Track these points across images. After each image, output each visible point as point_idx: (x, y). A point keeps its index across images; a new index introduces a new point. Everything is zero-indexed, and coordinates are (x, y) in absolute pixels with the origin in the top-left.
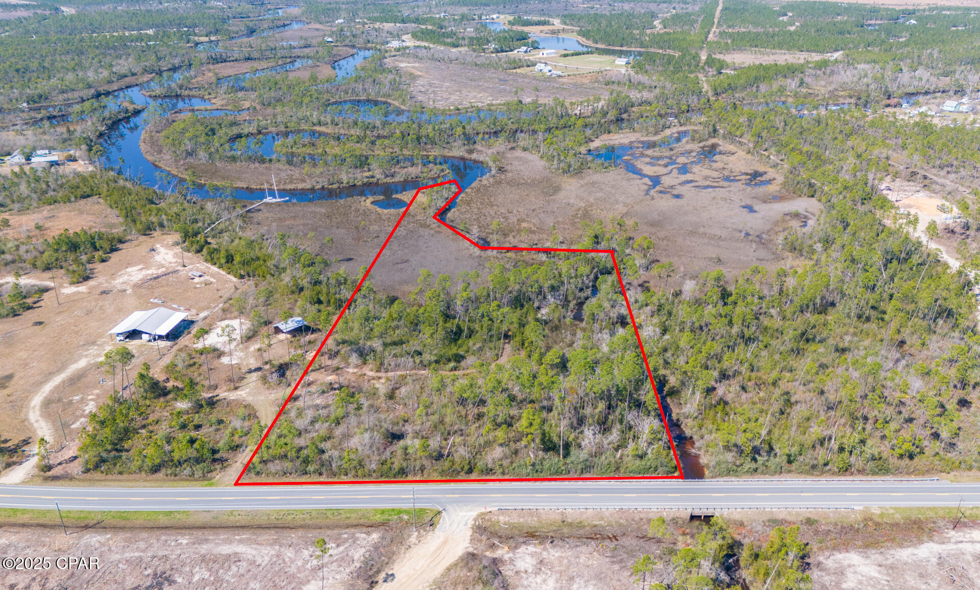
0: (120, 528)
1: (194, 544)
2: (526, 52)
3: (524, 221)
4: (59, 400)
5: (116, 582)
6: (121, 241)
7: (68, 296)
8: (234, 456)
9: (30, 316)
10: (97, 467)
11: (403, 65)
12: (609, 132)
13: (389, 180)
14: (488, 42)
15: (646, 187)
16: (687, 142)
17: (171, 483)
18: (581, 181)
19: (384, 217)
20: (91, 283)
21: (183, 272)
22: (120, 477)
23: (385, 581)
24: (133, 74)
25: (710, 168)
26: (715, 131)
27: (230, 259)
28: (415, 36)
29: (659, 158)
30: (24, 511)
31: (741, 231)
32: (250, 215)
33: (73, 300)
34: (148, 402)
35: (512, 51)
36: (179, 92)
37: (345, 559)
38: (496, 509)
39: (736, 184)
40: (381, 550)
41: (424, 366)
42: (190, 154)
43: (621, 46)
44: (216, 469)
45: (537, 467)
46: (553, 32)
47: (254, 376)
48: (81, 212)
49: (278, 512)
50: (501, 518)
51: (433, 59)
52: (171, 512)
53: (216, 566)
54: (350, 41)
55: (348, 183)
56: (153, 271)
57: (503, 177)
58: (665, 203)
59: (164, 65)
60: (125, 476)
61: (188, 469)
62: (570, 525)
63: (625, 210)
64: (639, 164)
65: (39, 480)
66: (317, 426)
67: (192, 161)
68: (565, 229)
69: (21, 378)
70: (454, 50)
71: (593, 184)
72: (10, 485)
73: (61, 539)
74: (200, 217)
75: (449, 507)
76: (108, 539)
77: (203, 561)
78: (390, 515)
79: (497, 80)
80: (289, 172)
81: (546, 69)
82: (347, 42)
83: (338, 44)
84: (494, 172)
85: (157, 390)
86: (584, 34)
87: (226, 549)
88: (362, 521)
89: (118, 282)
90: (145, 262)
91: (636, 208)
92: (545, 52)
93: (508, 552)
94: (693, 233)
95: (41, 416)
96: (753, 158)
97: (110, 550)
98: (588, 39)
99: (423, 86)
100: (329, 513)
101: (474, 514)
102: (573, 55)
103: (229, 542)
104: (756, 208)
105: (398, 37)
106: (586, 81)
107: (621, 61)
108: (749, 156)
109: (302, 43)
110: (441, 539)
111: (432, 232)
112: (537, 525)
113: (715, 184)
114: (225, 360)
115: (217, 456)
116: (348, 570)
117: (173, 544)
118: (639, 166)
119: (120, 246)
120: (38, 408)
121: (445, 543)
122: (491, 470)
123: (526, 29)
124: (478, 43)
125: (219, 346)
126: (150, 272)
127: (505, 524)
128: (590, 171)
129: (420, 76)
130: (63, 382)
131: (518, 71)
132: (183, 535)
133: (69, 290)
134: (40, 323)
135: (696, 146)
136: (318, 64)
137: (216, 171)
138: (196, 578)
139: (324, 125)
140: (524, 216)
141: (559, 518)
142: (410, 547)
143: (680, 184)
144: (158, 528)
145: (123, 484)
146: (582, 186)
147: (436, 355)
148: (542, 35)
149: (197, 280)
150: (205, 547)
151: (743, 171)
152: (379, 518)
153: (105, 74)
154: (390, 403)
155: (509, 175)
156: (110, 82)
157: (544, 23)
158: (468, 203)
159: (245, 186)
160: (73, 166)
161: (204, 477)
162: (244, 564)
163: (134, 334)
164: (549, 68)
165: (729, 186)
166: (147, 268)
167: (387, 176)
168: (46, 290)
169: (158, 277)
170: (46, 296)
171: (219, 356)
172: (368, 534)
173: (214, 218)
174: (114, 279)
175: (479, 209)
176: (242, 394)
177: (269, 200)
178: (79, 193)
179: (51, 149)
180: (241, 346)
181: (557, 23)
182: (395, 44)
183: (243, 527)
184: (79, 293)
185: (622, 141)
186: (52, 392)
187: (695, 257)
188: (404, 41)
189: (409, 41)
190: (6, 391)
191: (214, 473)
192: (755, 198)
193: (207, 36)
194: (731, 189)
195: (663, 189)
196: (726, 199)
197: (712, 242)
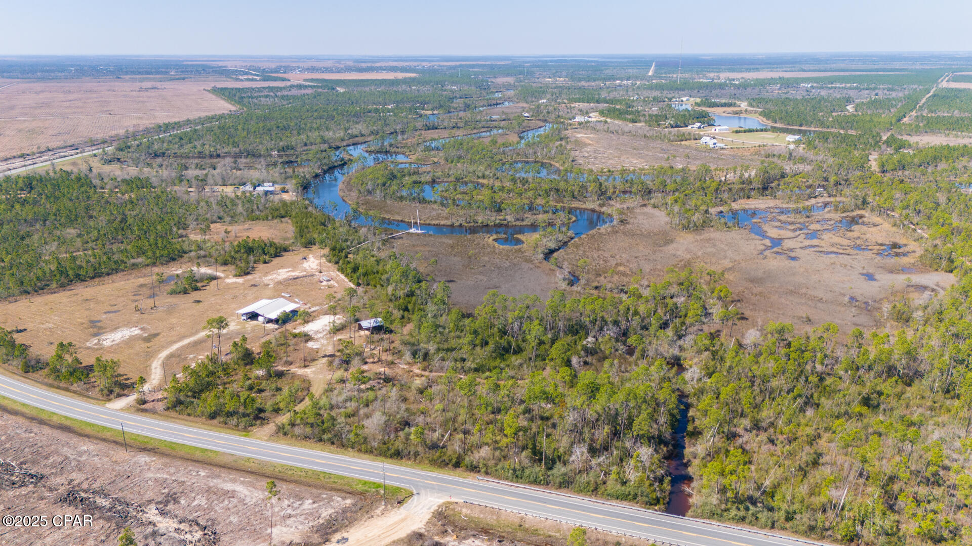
0: (166, 455)
1: (208, 477)
2: (699, 128)
3: (621, 265)
4: (179, 356)
5: (139, 493)
6: (286, 250)
7: (228, 284)
8: (275, 418)
9: (196, 295)
10: (174, 406)
11: (579, 136)
12: (749, 197)
13: (518, 223)
14: (666, 118)
15: (763, 247)
16: (829, 212)
17: (222, 430)
18: (698, 238)
19: (497, 251)
20: (249, 277)
21: (318, 276)
22: (188, 418)
23: (338, 542)
24: (362, 135)
25: (844, 237)
26: (864, 202)
27: (355, 269)
28: (602, 113)
30: (109, 429)
31: (844, 295)
32: (393, 240)
33: (229, 287)
34: (236, 366)
35: (687, 126)
36: (388, 149)
37: (314, 515)
38: (462, 501)
39: (866, 253)
40: (349, 514)
41: (466, 372)
42: (370, 192)
43: (801, 125)
44: (255, 425)
45: (518, 473)
46: (736, 113)
47: (325, 360)
48: (271, 227)
49: (282, 466)
50: (464, 510)
51: (608, 131)
52: (207, 450)
53: (214, 497)
54: (544, 116)
55: (482, 223)
56: (296, 274)
57: (622, 227)
58: (775, 263)
60: (191, 418)
61: (235, 420)
62: (526, 530)
63: (731, 265)
64: (766, 228)
65: (133, 410)
66: (348, 404)
67: (370, 198)
68: (659, 275)
69: (164, 336)
70: (632, 125)
71: (708, 240)
72: (113, 410)
73: (121, 454)
74: (351, 238)
75: (423, 492)
76: (152, 461)
77: (207, 491)
78: (370, 487)
79: (659, 149)
80: (440, 211)
81: (711, 142)
82: (541, 117)
83: (534, 118)
84: (615, 222)
85: (248, 358)
86: (766, 114)
87: (229, 486)
88: (345, 488)
89: (266, 279)
90: (294, 267)
91: (743, 264)
92: (717, 128)
93: (454, 540)
94: (792, 293)
95: (161, 365)
96: (898, 230)
97: (149, 469)
98: (768, 119)
99: (588, 152)
100: (322, 475)
101: (441, 501)
102: (745, 132)
103: (234, 481)
104: (877, 277)
105: (586, 114)
106: (746, 153)
107: (791, 138)
108: (895, 229)
109: (504, 117)
110: (402, 516)
111: (532, 266)
112: (494, 523)
113: (841, 251)
114: (310, 344)
115: (262, 415)
116: (311, 524)
117: (194, 474)
118: (765, 229)
119: (284, 254)
120: (162, 359)
121: (403, 520)
122: (476, 467)
123: (709, 110)
124: (656, 120)
125: (310, 333)
126: (293, 274)
127: (466, 516)
128: (712, 229)
129: (590, 144)
130: (189, 344)
131: (683, 143)
132: (204, 468)
133: (231, 280)
134: (199, 302)
135: (837, 216)
136: (509, 133)
137: (384, 207)
138: (195, 503)
140: (625, 261)
141: (517, 521)
142: (372, 517)
143: (801, 248)
144: (192, 460)
145: (186, 423)
146: (697, 241)
147: (477, 364)
148: (724, 115)
149: (325, 283)
150: (215, 481)
151: (880, 242)
152: (360, 488)
153: (341, 134)
154: (418, 396)
155: (629, 227)
156: (343, 140)
157: (730, 105)
158: (577, 247)
159: (400, 219)
160: (286, 197)
161: (245, 429)
162: (235, 501)
163: (254, 316)
164: (715, 141)
165: (857, 254)
166: (293, 271)
167: (518, 220)
168: (215, 278)
169: (297, 278)
170: (214, 282)
171: (307, 341)
172: (344, 498)
173: (362, 239)
174: (265, 276)
175: (584, 251)
176: (308, 372)
177: (413, 230)
178: (276, 214)
179: (274, 183)
180: (328, 335)
181: (744, 105)
182: (579, 119)
183: (251, 473)
184: (236, 283)
185: (757, 206)
186: (178, 349)
187: (783, 314)
188: (590, 117)
189: (594, 117)
190: (148, 345)
191: (254, 427)
192: (881, 267)
193: (431, 110)
194: (857, 257)
195: (780, 251)
196: (846, 266)
197: (810, 303)
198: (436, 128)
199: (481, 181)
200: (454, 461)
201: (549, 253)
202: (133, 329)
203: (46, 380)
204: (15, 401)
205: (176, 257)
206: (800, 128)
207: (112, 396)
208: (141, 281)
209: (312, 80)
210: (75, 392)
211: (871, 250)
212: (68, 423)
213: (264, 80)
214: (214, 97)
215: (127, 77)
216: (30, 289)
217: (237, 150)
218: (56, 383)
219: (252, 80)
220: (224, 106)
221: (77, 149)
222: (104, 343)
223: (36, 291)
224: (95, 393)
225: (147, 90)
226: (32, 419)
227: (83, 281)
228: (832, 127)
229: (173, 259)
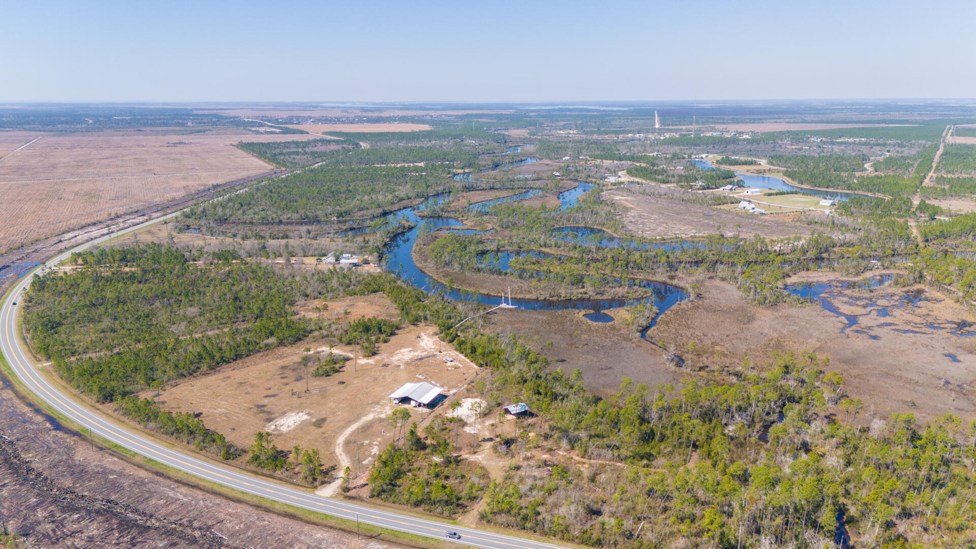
0: (393, 542)
2: (731, 190)
3: (717, 344)
4: (355, 442)
6: (398, 328)
7: (362, 365)
8: (472, 505)
9: (337, 377)
10: (379, 495)
11: (617, 198)
12: (808, 270)
13: (599, 297)
14: (696, 179)
15: (842, 326)
16: (890, 286)
17: (425, 517)
18: (776, 314)
19: (593, 328)
20: (377, 357)
21: (440, 357)
22: (393, 505)
24: (409, 198)
25: (913, 313)
26: (921, 276)
27: (474, 350)
28: (630, 172)
29: (857, 299)
30: (332, 517)
31: (940, 379)
32: (489, 316)
33: (365, 369)
34: (414, 452)
35: (719, 188)
36: (441, 213)
39: (940, 332)
41: (620, 459)
42: (447, 264)
43: (827, 187)
44: (458, 512)
46: (759, 172)
47: (489, 445)
48: (371, 303)
51: (644, 193)
54: (574, 176)
55: (565, 297)
56: (418, 354)
57: (701, 303)
58: (859, 343)
59: (432, 192)
60: (397, 505)
61: (440, 508)
63: (818, 345)
64: (836, 303)
65: (341, 497)
66: (534, 493)
67: (448, 269)
68: (756, 356)
69: (331, 422)
70: (663, 186)
71: (787, 317)
72: (324, 497)
73: (355, 542)
74: (453, 315)
79: (701, 215)
80: (520, 284)
81: (749, 207)
82: (571, 176)
83: (564, 178)
84: (692, 297)
85: (420, 445)
86: (787, 174)
89: (395, 359)
90: (414, 346)
91: (829, 344)
92: (750, 191)
94: (887, 375)
95: (344, 451)
96: (961, 307)
98: (793, 179)
99: (634, 217)
102: (777, 194)
104: (960, 357)
105: (614, 173)
106: (788, 220)
107: (826, 203)
108: (958, 305)
109: (535, 176)
111: (633, 345)
113: (917, 330)
114: (467, 429)
115: (460, 502)
118: (836, 305)
119: (397, 332)
120: (341, 445)
123: (732, 168)
124: (686, 181)
125: (463, 418)
126: (416, 354)
128: (786, 305)
129: (632, 208)
130: (358, 429)
131: (722, 207)
133: (362, 361)
134: (343, 383)
135: (899, 291)
136: (547, 194)
137: (465, 279)
139: (549, 247)
140: (718, 340)
143: (878, 326)
144: (418, 548)
145: (396, 510)
146: (777, 318)
148: (749, 174)
149: (449, 364)
151: (950, 320)
153: (390, 197)
154: (592, 485)
155: (707, 302)
156: (393, 204)
157: (751, 163)
158: (667, 324)
159: (486, 293)
160: (366, 268)
161: (450, 517)
163: (405, 400)
164: (752, 205)
165: (932, 333)
166: (414, 350)
167: (597, 294)
168: (348, 359)
169: (421, 359)
170: (348, 363)
171: (463, 426)
173: (462, 316)
174: (392, 357)
175: (676, 329)
176: (479, 458)
177: (504, 305)
178: (371, 289)
179: (353, 253)
180: (479, 420)
181: (764, 163)
182: (612, 179)
184: (368, 364)
185: (820, 279)
186: (351, 435)
187: (887, 398)
188: (619, 177)
189: (624, 177)
190: (321, 430)
191: (457, 515)
192: (960, 347)
193: (462, 168)
194: (934, 336)
195: (859, 329)
196: (927, 346)
197: (908, 386)
198: (476, 190)
201: (644, 330)
202: (301, 414)
203: (248, 467)
204: (233, 489)
205: (301, 337)
207: (317, 483)
208: (280, 363)
209: (331, 133)
210: (281, 479)
211: (943, 328)
212: (291, 511)
213: (284, 133)
214: (244, 153)
215: (148, 129)
216: (185, 373)
217: (298, 216)
218: (259, 470)
219: (272, 133)
220: (257, 166)
221: (143, 215)
222: (282, 428)
223: (191, 374)
224: (299, 479)
225: (175, 144)
226: (258, 507)
227: (228, 362)
228: (859, 190)
229: (300, 339)
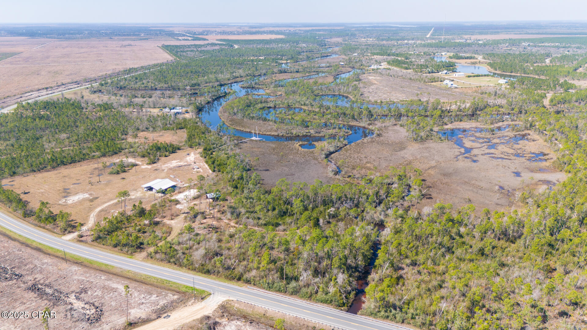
0: (87, 267)
1: (106, 280)
2: (446, 73)
4: (106, 211)
5: (68, 287)
6: (179, 149)
7: (143, 169)
9: (123, 175)
10: (97, 240)
11: (370, 78)
12: (461, 121)
14: (428, 67)
15: (459, 154)
16: (508, 131)
17: (119, 254)
18: (421, 146)
19: (299, 153)
20: (155, 165)
21: (193, 165)
22: (102, 246)
23: (164, 318)
25: (511, 148)
28: (389, 63)
32: (241, 144)
33: (143, 171)
34: (135, 218)
35: (439, 72)
37: (156, 303)
38: (236, 299)
39: (521, 159)
40: (174, 304)
41: (259, 226)
43: (511, 72)
45: (270, 285)
46: (473, 63)
47: (184, 216)
48: (174, 135)
49: (146, 275)
50: (236, 305)
51: (389, 75)
52: (108, 265)
53: (106, 291)
55: (296, 134)
56: (182, 164)
57: (377, 139)
58: (463, 164)
60: (105, 246)
61: (127, 249)
62: (267, 317)
63: (436, 164)
65: (75, 241)
67: (234, 117)
69: (101, 199)
70: (405, 71)
71: (427, 148)
72: (65, 240)
73: (64, 265)
75: (216, 293)
76: (79, 270)
77: (103, 288)
78: (189, 290)
79: (416, 88)
80: (273, 126)
81: (449, 83)
84: (374, 136)
85: (142, 213)
86: (491, 65)
87: (115, 285)
88: (177, 289)
89: (164, 167)
90: (181, 160)
91: (443, 164)
92: (457, 74)
93: (226, 321)
94: (466, 183)
95: (95, 215)
96: (547, 144)
97: (76, 274)
98: (492, 68)
99: (372, 89)
100: (165, 282)
101: (225, 299)
102: (474, 76)
103: (118, 283)
104: (522, 174)
105: (379, 63)
106: (470, 91)
107: (502, 81)
108: (545, 143)
109: (328, 65)
110: (202, 306)
111: (316, 162)
112: (250, 312)
113: (506, 157)
114: (178, 206)
115: (142, 246)
116: (153, 308)
117: (99, 278)
118: (464, 142)
119: (177, 151)
120: (97, 212)
121: (202, 309)
122: (248, 281)
123: (456, 61)
124: (421, 67)
125: (180, 200)
126: (180, 164)
127: (236, 308)
128: (431, 141)
129: (375, 84)
130: (113, 204)
131: (432, 84)
132: (104, 275)
133: (145, 167)
134: (124, 178)
135: (512, 134)
136: (328, 75)
137: (242, 123)
138: (95, 294)
141: (263, 312)
142: (186, 306)
143: (482, 155)
144: (100, 270)
145: (101, 249)
146: (419, 148)
147: (266, 221)
148: (466, 64)
149: (195, 170)
150: (108, 282)
151: (532, 152)
152: (184, 290)
153: (228, 76)
155: (382, 138)
156: (229, 80)
157: (471, 58)
158: (347, 150)
159: (249, 131)
160: (185, 115)
161: (131, 254)
162: (116, 293)
163: (150, 189)
164: (452, 83)
165: (515, 159)
166: (180, 162)
168: (136, 165)
169: (181, 166)
170: (135, 167)
171: (177, 204)
172: (174, 295)
173: (223, 143)
174: (164, 165)
175: (350, 154)
176: (173, 222)
177: (254, 138)
178: (179, 126)
179: (183, 107)
180: (189, 201)
181: (480, 58)
182: (375, 67)
183: (129, 278)
184: (147, 168)
185: (465, 127)
186: (106, 207)
187: (455, 197)
188: (381, 65)
189: (384, 65)
190: (91, 204)
191: (136, 253)
192: (527, 168)
193: (286, 60)
194: (514, 161)
195: (469, 156)
196: (505, 167)
197: (475, 190)
198: (286, 72)
199: (302, 107)
200: (237, 277)
201: (328, 155)
202: (85, 194)
203: (34, 222)
204: (15, 233)
205: (118, 152)
206: (511, 74)
207: (66, 232)
208: (96, 166)
209: (221, 40)
210: (47, 229)
211: (525, 157)
212: (40, 246)
213: (193, 40)
214: (162, 51)
215: (116, 38)
216: (36, 169)
217: (166, 85)
218: (38, 224)
219: (186, 40)
220: (166, 57)
221: (78, 84)
222: (69, 202)
223: (39, 170)
224: (58, 230)
225: (125, 46)
226: (23, 243)
227: (65, 165)
228: (531, 74)
229: (116, 153)
